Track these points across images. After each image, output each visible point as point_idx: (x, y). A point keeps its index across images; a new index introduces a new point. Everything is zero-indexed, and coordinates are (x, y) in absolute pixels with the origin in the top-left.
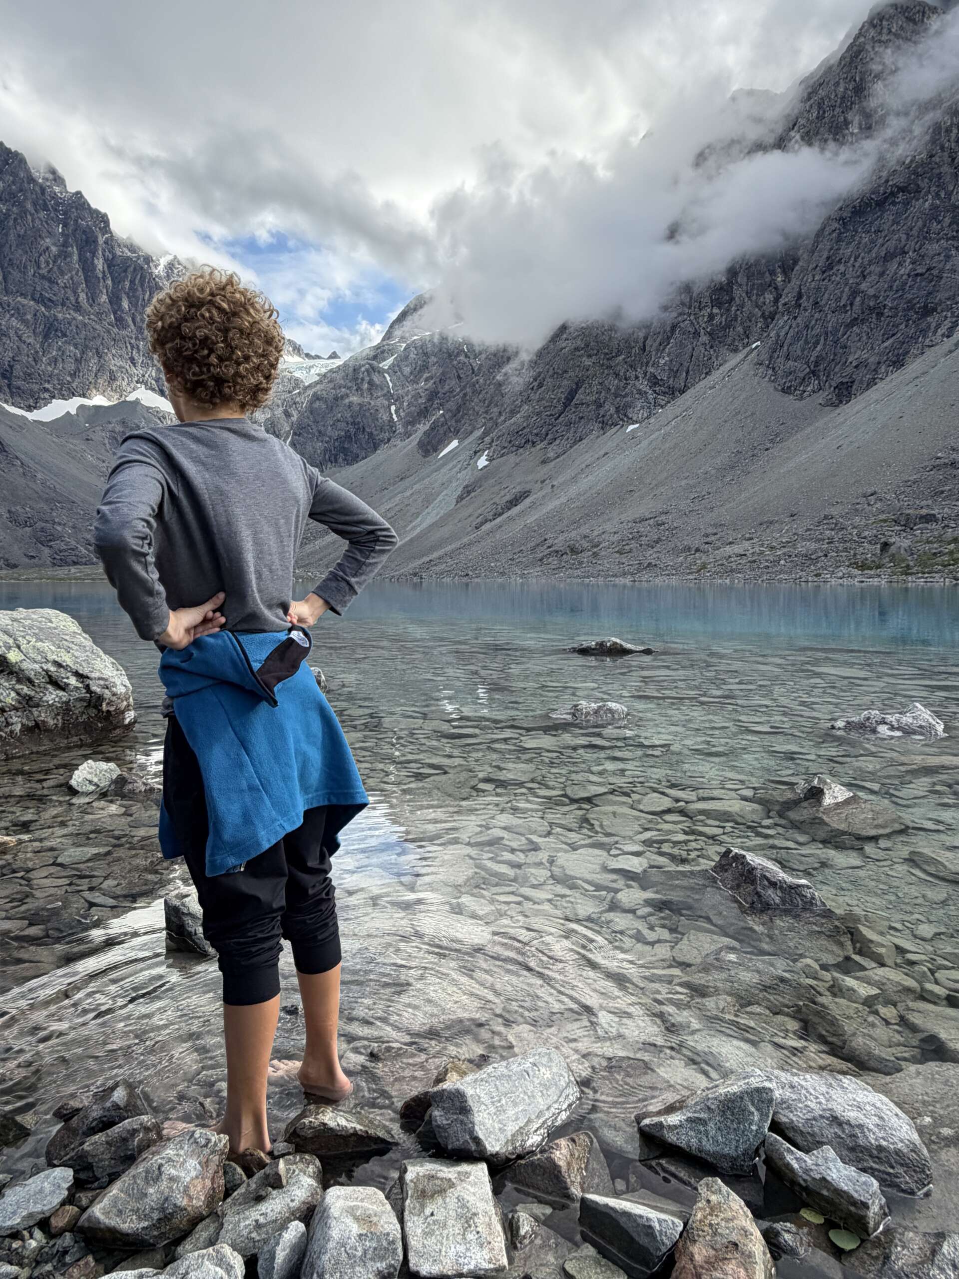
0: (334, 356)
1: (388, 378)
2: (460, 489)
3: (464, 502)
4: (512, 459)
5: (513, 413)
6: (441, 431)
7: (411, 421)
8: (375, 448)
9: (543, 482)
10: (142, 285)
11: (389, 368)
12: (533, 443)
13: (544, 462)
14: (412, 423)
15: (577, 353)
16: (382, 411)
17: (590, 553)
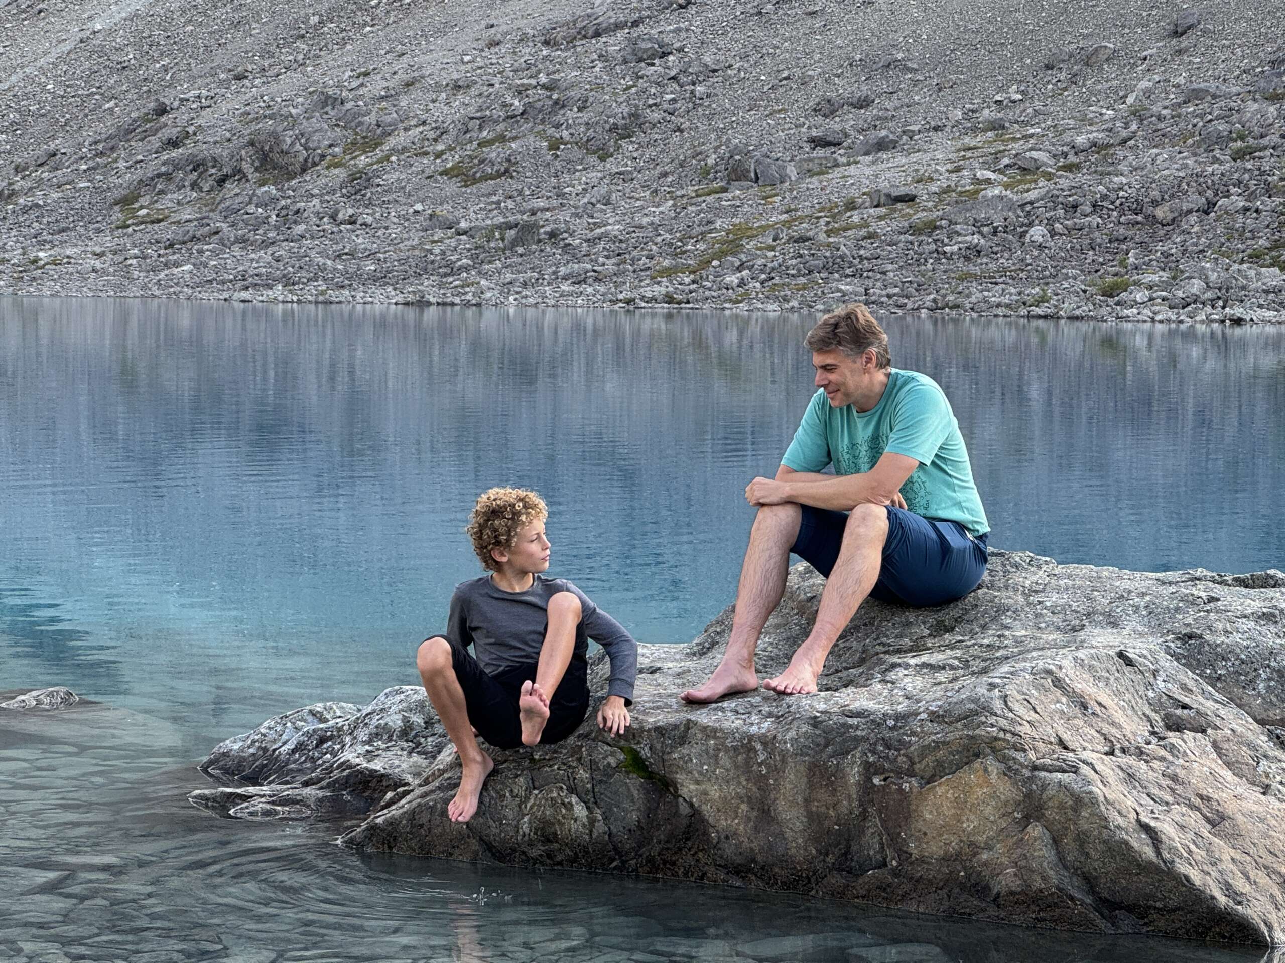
17: (341, 173)
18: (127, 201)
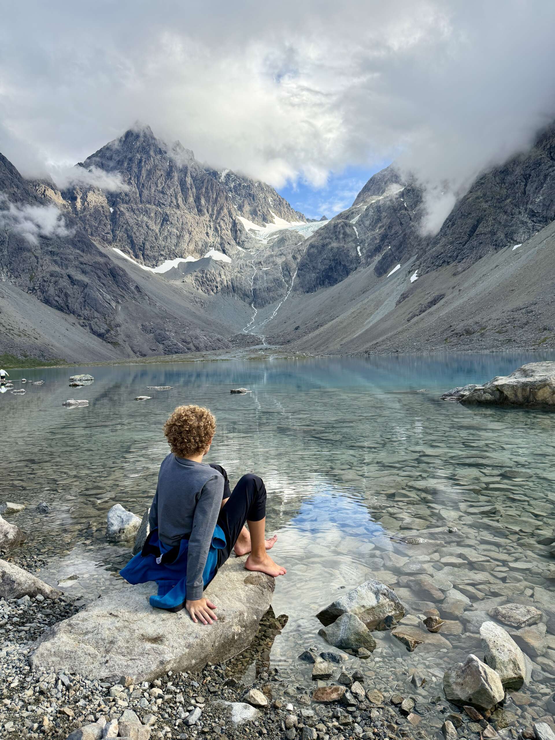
0: (324, 218)
1: (356, 230)
2: (399, 296)
3: (401, 304)
4: (434, 274)
6: (389, 260)
7: (371, 255)
8: (348, 274)
9: (453, 288)
11: (357, 223)
12: (448, 263)
13: (455, 275)
15: (478, 201)
16: (351, 250)
17: (479, 333)
18: (446, 340)
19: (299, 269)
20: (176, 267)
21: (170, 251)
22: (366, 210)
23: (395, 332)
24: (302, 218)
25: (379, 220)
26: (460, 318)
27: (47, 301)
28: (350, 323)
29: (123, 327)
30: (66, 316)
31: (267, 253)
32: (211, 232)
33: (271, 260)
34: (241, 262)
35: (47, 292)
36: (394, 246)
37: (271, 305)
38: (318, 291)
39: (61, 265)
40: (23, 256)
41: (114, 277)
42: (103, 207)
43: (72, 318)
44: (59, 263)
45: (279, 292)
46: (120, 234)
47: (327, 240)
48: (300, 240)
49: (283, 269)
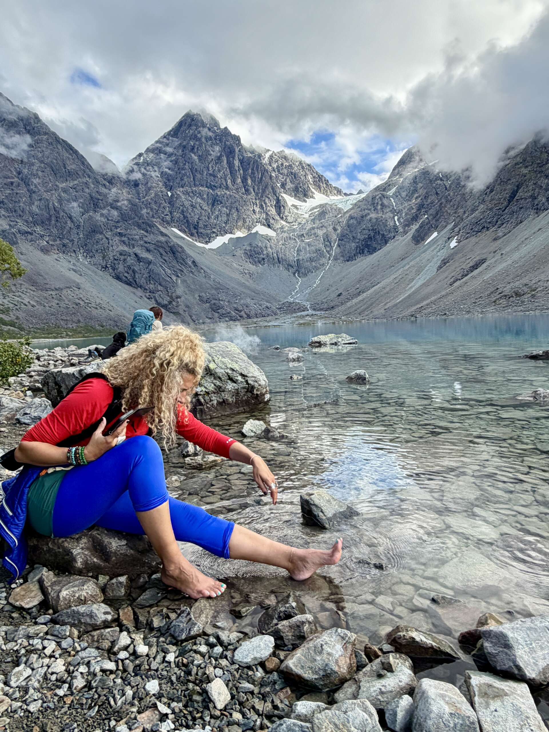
0: (360, 192)
1: (393, 200)
2: (440, 262)
3: (441, 270)
4: (473, 239)
5: (473, 211)
6: (426, 228)
7: (407, 224)
8: (386, 243)
9: (495, 252)
10: (257, 171)
11: (394, 194)
12: (488, 228)
13: (495, 239)
14: (408, 225)
15: (517, 166)
16: (389, 220)
19: (339, 240)
20: (227, 242)
21: (221, 229)
22: (403, 182)
23: (439, 296)
24: (340, 192)
25: (415, 190)
26: (505, 281)
27: (118, 278)
28: (393, 289)
29: (183, 298)
30: (135, 290)
31: (309, 226)
32: (257, 209)
33: (313, 232)
34: (285, 235)
35: (117, 269)
36: (431, 214)
37: (314, 274)
38: (358, 260)
39: (129, 245)
40: (96, 238)
41: (174, 253)
42: (162, 192)
43: (139, 292)
44: (127, 243)
45: (321, 262)
46: (176, 215)
47: (366, 211)
48: (340, 212)
49: (324, 240)
